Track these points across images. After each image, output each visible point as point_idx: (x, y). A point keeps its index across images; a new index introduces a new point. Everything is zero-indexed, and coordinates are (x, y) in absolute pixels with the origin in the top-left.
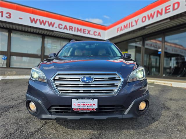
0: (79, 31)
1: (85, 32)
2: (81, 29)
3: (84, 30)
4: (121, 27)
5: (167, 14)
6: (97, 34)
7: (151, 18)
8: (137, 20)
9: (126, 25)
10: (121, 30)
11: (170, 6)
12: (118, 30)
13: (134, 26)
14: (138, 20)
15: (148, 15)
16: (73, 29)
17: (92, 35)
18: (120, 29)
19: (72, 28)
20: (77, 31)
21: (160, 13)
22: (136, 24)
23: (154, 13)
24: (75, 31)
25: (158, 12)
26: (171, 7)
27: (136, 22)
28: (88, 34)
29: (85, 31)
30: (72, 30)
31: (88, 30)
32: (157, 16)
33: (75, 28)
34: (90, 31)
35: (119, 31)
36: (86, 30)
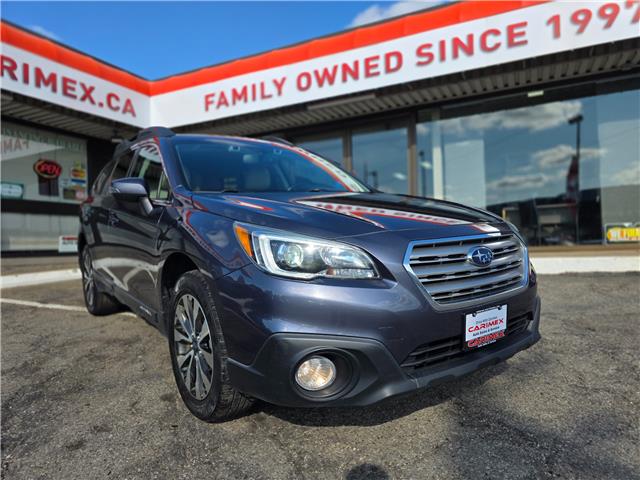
0: (46, 83)
1: (69, 92)
2: (53, 77)
3: (65, 80)
4: (222, 95)
5: (370, 79)
6: (122, 104)
7: (326, 83)
8: (279, 81)
9: (239, 91)
10: (220, 104)
11: (377, 58)
12: (208, 103)
13: (270, 96)
14: (284, 80)
15: (316, 72)
16: (19, 73)
17: (101, 105)
18: (216, 99)
19: (14, 66)
20: (38, 85)
21: (349, 72)
22: (280, 93)
23: (335, 68)
24: (26, 80)
25: (345, 67)
26: (381, 63)
27: (279, 86)
28: (83, 99)
29: (73, 89)
30: (14, 77)
31: (83, 86)
32: (344, 79)
33: (26, 67)
34: (92, 89)
35: (212, 107)
36: (74, 82)
